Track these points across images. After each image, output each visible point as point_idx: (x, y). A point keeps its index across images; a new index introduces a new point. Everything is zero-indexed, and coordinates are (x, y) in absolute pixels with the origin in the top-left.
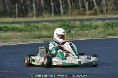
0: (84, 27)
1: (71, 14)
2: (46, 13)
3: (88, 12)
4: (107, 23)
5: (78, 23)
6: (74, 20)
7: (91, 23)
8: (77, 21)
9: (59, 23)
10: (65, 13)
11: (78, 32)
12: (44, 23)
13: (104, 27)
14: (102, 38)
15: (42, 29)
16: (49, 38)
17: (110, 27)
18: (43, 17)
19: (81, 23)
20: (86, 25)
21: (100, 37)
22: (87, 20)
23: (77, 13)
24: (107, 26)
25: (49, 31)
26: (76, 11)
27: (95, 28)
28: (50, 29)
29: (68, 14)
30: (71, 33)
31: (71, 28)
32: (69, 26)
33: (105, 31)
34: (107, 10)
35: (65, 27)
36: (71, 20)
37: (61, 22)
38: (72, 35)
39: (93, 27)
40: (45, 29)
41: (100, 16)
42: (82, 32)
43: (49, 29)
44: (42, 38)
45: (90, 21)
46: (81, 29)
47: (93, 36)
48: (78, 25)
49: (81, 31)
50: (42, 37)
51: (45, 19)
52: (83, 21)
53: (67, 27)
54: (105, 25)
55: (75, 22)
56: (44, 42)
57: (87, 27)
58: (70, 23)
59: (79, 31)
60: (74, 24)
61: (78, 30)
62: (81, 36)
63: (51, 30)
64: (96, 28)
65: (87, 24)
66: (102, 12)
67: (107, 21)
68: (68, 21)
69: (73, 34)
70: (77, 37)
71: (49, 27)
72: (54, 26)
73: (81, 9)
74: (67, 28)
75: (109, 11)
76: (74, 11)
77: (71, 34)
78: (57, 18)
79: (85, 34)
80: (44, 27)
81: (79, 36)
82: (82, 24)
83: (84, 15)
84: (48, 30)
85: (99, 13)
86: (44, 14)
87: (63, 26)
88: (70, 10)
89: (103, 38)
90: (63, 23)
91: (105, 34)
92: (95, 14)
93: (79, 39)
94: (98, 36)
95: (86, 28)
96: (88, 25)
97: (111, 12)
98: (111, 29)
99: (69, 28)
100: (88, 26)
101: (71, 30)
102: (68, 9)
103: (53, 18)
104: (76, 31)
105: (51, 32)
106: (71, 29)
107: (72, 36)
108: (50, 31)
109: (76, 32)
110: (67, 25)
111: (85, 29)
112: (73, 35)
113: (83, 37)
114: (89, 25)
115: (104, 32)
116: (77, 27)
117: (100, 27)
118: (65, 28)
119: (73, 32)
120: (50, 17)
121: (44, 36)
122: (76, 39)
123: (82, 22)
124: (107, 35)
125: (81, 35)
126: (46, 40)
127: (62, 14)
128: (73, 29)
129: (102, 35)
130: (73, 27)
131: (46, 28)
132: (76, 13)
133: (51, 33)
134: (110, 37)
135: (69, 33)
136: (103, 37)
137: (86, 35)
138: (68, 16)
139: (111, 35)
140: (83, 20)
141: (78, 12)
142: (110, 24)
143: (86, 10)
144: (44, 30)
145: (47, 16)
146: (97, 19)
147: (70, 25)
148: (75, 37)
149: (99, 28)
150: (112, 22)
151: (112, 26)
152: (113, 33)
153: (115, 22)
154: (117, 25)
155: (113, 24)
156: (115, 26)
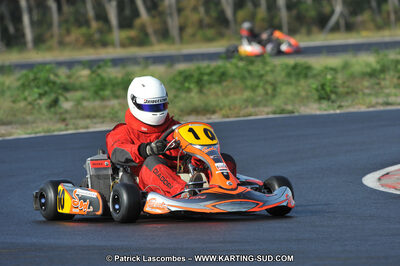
0: (103, 86)
1: (62, 44)
3: (117, 35)
4: (181, 73)
5: (85, 72)
6: (70, 64)
8: (80, 67)
9: (18, 74)
10: (39, 41)
11: (85, 103)
17: (192, 86)
19: (93, 72)
20: (110, 80)
22: (116, 62)
23: (82, 40)
24: (182, 84)
26: (77, 33)
29: (49, 43)
30: (60, 107)
31: (60, 91)
32: (54, 83)
33: (177, 100)
34: (182, 29)
35: (38, 87)
36: (60, 64)
37: (24, 72)
38: (64, 116)
41: (159, 49)
42: (97, 103)
45: (124, 66)
46: (96, 93)
48: (83, 80)
49: (94, 99)
52: (99, 67)
53: (47, 89)
54: (173, 79)
55: (74, 70)
57: (113, 86)
58: (56, 75)
59: (88, 99)
60: (69, 77)
61: (83, 98)
62: (94, 117)
65: (116, 78)
66: (164, 35)
67: (181, 66)
68: (48, 67)
69: (66, 111)
70: (82, 123)
73: (95, 25)
74: (46, 93)
75: (189, 31)
76: (68, 32)
77: (61, 111)
78: (14, 57)
79: (107, 110)
81: (88, 117)
82: (99, 75)
83: (105, 44)
85: (153, 38)
87: (32, 84)
88: (56, 30)
90: (31, 76)
92: (142, 41)
93: (87, 128)
95: (113, 91)
96: (119, 80)
97: (194, 35)
98: (194, 94)
99: (55, 92)
100: (118, 84)
101: (61, 99)
102: (50, 25)
104: (78, 102)
106: (62, 95)
107: (64, 120)
109: (76, 105)
110: (47, 82)
111: (107, 93)
112: (68, 116)
113: (103, 122)
114: (123, 79)
115: (171, 101)
116: (82, 88)
118: (41, 91)
119: (66, 105)
122: (76, 129)
123: (100, 71)
124: (182, 111)
125: (93, 113)
127: (30, 45)
128: (68, 95)
130: (66, 88)
132: (77, 40)
135: (53, 110)
137: (110, 113)
138: (50, 49)
139: (196, 111)
140: (101, 64)
141: (84, 35)
142: (191, 76)
143: (110, 29)
146: (147, 59)
147: (58, 81)
148: (73, 121)
150: (199, 69)
151: (199, 83)
152: (202, 105)
153: (208, 67)
154: (215, 78)
155: (202, 74)
156: (210, 82)
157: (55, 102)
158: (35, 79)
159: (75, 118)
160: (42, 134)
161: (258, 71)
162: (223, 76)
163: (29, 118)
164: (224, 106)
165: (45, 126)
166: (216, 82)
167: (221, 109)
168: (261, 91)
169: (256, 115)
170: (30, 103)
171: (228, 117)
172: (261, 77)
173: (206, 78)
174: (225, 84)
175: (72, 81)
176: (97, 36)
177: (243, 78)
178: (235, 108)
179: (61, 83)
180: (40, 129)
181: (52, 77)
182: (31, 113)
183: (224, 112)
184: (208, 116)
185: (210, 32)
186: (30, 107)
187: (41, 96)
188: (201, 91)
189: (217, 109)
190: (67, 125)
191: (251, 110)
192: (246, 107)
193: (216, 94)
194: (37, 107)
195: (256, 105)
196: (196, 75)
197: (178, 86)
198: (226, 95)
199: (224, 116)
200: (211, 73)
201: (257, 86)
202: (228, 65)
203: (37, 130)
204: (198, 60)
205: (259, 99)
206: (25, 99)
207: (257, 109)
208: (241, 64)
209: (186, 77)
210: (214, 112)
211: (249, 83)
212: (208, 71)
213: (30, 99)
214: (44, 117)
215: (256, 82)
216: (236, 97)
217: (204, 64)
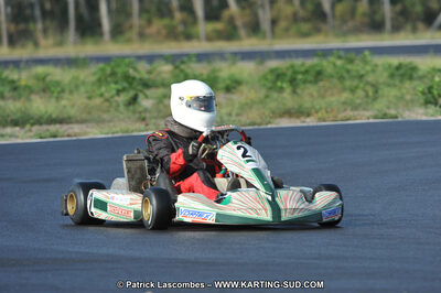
1: (142, 36)
2: (45, 31)
3: (203, 27)
4: (272, 71)
5: (167, 68)
6: (150, 59)
7: (214, 71)
8: (163, 62)
9: (94, 68)
10: (117, 32)
11: (167, 102)
12: (40, 70)
13: (264, 85)
14: (254, 124)
15: (30, 90)
16: (58, 126)
17: (285, 85)
18: (36, 44)
19: (176, 67)
20: (195, 76)
21: (248, 121)
23: (164, 32)
24: (274, 82)
25: (58, 99)
26: (158, 25)
27: (228, 89)
28: (63, 91)
29: (127, 35)
30: (140, 105)
31: (140, 87)
32: (134, 78)
33: (268, 100)
34: (274, 22)
35: (116, 83)
36: (140, 58)
37: (101, 65)
38: (143, 115)
39: (221, 85)
40: (44, 91)
41: (248, 44)
43: (59, 89)
44: (33, 125)
45: (209, 62)
47: (221, 118)
48: (165, 76)
50: (32, 121)
51: (42, 53)
52: (183, 62)
53: (125, 84)
54: (265, 77)
55: (156, 64)
56: (39, 140)
58: (135, 70)
60: (149, 72)
61: (165, 96)
63: (66, 95)
64: (234, 88)
65: (201, 75)
66: (255, 28)
67: (273, 64)
68: (127, 61)
69: (146, 110)
71: (58, 83)
72: (76, 78)
73: (178, 15)
74: (124, 90)
75: (282, 24)
76: (150, 23)
77: (141, 109)
78: (90, 49)
80: (41, 85)
82: (182, 71)
83: (189, 37)
84: (55, 94)
85: (242, 32)
86: (39, 35)
87: (109, 79)
88: (135, 20)
89: (260, 124)
90: (108, 70)
91: (267, 113)
92: (230, 34)
94: (240, 118)
97: (287, 30)
98: (287, 94)
99: (134, 89)
101: (141, 96)
102: (129, 15)
103: (73, 47)
104: (160, 101)
105: (64, 102)
106: (141, 91)
107: (144, 119)
108: (62, 98)
109: (158, 103)
110: (128, 79)
112: (148, 115)
114: (208, 76)
115: (261, 102)
116: (164, 85)
117: (247, 83)
118: (119, 87)
119: (146, 103)
120: (60, 44)
121: (41, 117)
123: (183, 67)
124: (273, 113)
126: (48, 134)
127: (107, 35)
128: (148, 92)
129: (254, 115)
130: (146, 85)
131: (47, 88)
132: (158, 32)
133: (65, 107)
134: (285, 123)
135: (131, 108)
136: (258, 121)
138: (129, 41)
139: (288, 113)
140: (185, 59)
141: (166, 27)
142: (284, 74)
143: (195, 21)
144: (37, 93)
145: (51, 41)
146: (235, 54)
147: (138, 76)
148: (153, 121)
149: (244, 88)
150: (292, 66)
151: (293, 81)
152: (296, 107)
153: (303, 65)
154: (310, 78)
155: (295, 73)
156: (305, 82)
157: (134, 99)
158: (113, 74)
159: (155, 118)
160: (120, 134)
161: (357, 71)
162: (319, 75)
163: (105, 116)
164: (321, 109)
165: (124, 126)
166: (310, 82)
167: (317, 112)
168: (360, 93)
169: (356, 119)
170: (107, 100)
171: (324, 121)
172: (361, 77)
173: (300, 77)
174: (321, 84)
175: (152, 76)
176: (180, 28)
177: (341, 78)
178: (332, 110)
179: (140, 79)
180: (118, 129)
181: (131, 72)
182: (108, 111)
183: (320, 115)
184: (302, 119)
185: (305, 27)
186: (107, 104)
187: (119, 92)
188: (294, 92)
189: (313, 111)
190: (147, 125)
191: (349, 113)
192: (345, 110)
193: (312, 96)
194: (114, 104)
195: (355, 108)
196: (289, 73)
197: (270, 85)
198: (322, 97)
199: (320, 120)
200: (306, 72)
201: (357, 87)
202: (325, 63)
203: (114, 130)
204: (290, 57)
205: (358, 101)
206: (102, 95)
207: (356, 113)
208: (339, 63)
209: (279, 75)
210: (308, 115)
211: (348, 83)
212: (303, 69)
213: (107, 95)
214: (121, 116)
215: (355, 83)
216: (334, 99)
217: (298, 62)
